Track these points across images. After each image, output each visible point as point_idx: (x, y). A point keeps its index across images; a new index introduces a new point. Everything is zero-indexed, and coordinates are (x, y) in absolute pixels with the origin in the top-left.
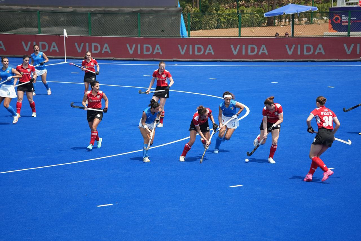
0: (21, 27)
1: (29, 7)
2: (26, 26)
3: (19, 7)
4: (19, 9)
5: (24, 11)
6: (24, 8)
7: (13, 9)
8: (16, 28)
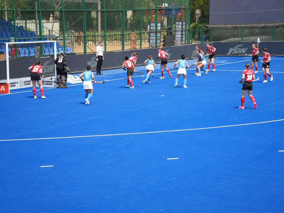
0: (231, 37)
1: (236, 25)
2: (234, 37)
3: (231, 26)
4: (231, 27)
5: (234, 28)
6: (234, 26)
7: (227, 27)
8: (228, 38)
